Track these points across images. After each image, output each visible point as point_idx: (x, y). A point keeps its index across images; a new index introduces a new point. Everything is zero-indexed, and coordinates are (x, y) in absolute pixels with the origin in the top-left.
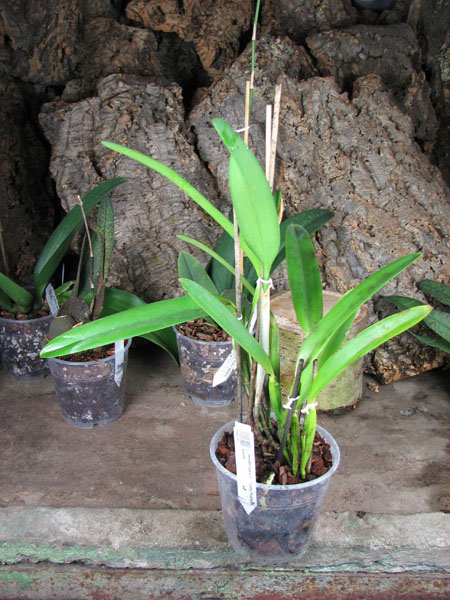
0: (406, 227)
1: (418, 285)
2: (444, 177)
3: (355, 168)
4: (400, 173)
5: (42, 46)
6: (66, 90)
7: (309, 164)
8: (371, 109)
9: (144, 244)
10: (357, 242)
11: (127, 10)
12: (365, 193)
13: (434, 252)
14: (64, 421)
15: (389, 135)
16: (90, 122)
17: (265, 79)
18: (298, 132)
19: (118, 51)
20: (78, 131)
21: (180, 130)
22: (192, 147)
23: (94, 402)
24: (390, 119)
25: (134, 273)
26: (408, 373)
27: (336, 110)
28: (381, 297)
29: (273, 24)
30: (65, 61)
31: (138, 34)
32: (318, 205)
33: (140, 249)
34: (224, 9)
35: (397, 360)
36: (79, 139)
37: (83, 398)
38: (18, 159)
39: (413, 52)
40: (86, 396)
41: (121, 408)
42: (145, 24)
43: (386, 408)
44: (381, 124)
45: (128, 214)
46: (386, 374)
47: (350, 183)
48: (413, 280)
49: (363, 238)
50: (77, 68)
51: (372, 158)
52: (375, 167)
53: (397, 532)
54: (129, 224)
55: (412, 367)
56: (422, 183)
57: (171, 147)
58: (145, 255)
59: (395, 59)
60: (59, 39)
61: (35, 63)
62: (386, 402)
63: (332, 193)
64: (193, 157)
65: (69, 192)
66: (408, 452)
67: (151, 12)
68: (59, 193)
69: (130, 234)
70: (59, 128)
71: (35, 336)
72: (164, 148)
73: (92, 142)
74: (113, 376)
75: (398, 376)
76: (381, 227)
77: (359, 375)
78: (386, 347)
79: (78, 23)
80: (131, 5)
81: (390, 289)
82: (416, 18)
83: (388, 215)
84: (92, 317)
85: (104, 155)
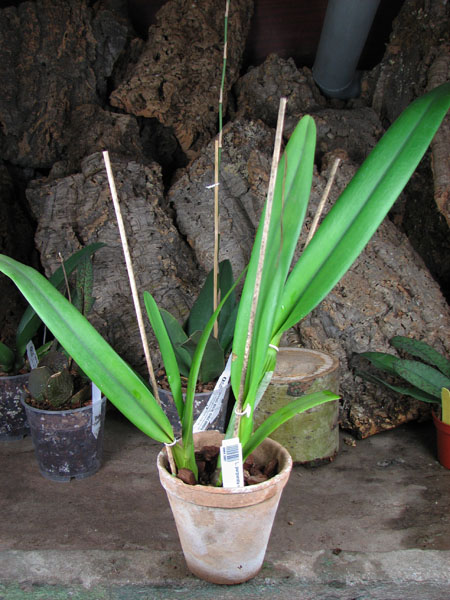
0: (377, 288)
1: (390, 342)
2: (411, 241)
5: (31, 131)
6: (52, 171)
8: (339, 180)
9: (124, 308)
10: (330, 303)
11: (111, 97)
13: (404, 310)
14: (40, 475)
16: (74, 196)
17: (239, 156)
19: (102, 134)
20: (62, 205)
21: (160, 204)
22: (171, 220)
23: (72, 453)
25: (114, 336)
26: (384, 425)
28: (354, 354)
29: (247, 109)
30: (53, 145)
31: (121, 119)
33: (119, 312)
34: (202, 97)
35: (372, 413)
36: (63, 212)
37: (61, 449)
38: (5, 234)
39: (377, 132)
40: (63, 447)
41: (98, 462)
42: (128, 111)
43: (363, 461)
45: (108, 280)
46: (362, 428)
48: (385, 338)
49: (335, 299)
50: (63, 151)
53: (374, 567)
54: (110, 290)
55: (388, 420)
56: (391, 247)
57: (151, 219)
58: (124, 318)
59: (361, 138)
60: (47, 125)
61: (24, 146)
62: (362, 455)
64: (171, 229)
65: (53, 261)
66: (386, 499)
67: (133, 99)
68: (43, 263)
69: (111, 300)
70: (45, 202)
71: (15, 393)
72: (144, 221)
73: (75, 214)
74: (91, 427)
75: (373, 430)
76: (352, 288)
77: (335, 426)
78: (361, 402)
79: (66, 110)
80: (114, 93)
81: (363, 345)
82: (380, 105)
83: (358, 277)
84: (69, 368)
85: (87, 225)
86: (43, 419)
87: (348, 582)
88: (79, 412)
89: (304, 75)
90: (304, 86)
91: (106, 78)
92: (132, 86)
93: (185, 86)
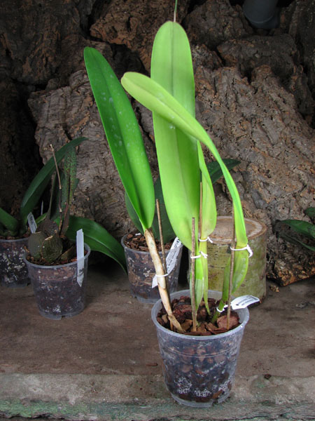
0: (294, 171)
1: (305, 212)
3: (254, 129)
4: (287, 133)
5: (32, 56)
6: (48, 86)
7: (221, 128)
8: (265, 89)
9: (102, 187)
10: (258, 182)
11: (91, 29)
12: (263, 147)
14: (39, 314)
15: (279, 107)
16: (64, 104)
18: (213, 106)
20: (55, 110)
24: (279, 96)
25: (94, 209)
26: (300, 276)
27: (240, 90)
28: (278, 221)
29: (194, 37)
30: (48, 66)
31: (99, 46)
32: (229, 156)
33: (99, 191)
35: (291, 267)
36: (56, 115)
37: (54, 295)
38: (13, 134)
39: (293, 53)
40: (55, 293)
41: (82, 304)
42: (104, 39)
43: (285, 303)
44: (272, 99)
45: (90, 166)
46: (283, 278)
47: (251, 140)
48: (301, 209)
49: (263, 179)
50: (56, 71)
51: (267, 123)
52: (269, 129)
53: (297, 390)
54: (91, 174)
55: (303, 272)
56: (304, 140)
58: (102, 195)
59: (281, 57)
60: (44, 51)
61: (27, 68)
62: (284, 299)
63: (238, 147)
65: (48, 152)
66: (303, 334)
67: (108, 30)
68: (41, 154)
69: (92, 181)
70: (42, 108)
71: (20, 252)
73: (65, 117)
74: (76, 278)
75: (292, 279)
76: (275, 171)
77: (263, 277)
78: (283, 258)
79: (57, 40)
80: (93, 26)
81: (284, 215)
82: (294, 32)
83: (280, 162)
84: (60, 233)
85: (73, 125)
86: (40, 272)
87: (277, 402)
88: (67, 267)
89: (236, 10)
90: (237, 19)
91: (87, 16)
92: (107, 20)
93: (146, 21)
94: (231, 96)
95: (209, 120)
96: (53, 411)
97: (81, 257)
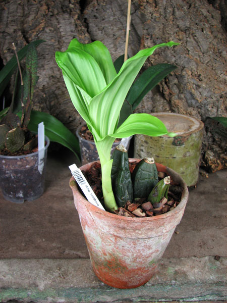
0: (221, 76)
3: (188, 39)
4: (215, 44)
7: (160, 37)
8: (197, 5)
9: (57, 86)
10: (191, 85)
12: (195, 55)
14: (4, 199)
15: (208, 21)
16: (21, 11)
18: (153, 17)
20: (14, 16)
21: (78, 19)
22: (86, 29)
23: (24, 184)
24: (208, 12)
25: (50, 104)
27: (177, 4)
28: (208, 118)
32: (166, 62)
33: (54, 88)
35: (219, 157)
36: (14, 21)
37: (17, 182)
40: (18, 180)
41: (42, 189)
43: (215, 187)
44: (203, 14)
45: (46, 67)
46: (213, 166)
47: (186, 49)
49: (195, 82)
51: (198, 34)
52: (200, 40)
54: (47, 73)
57: (73, 28)
58: (57, 92)
62: (214, 183)
63: (175, 54)
64: (86, 35)
65: (8, 54)
69: (47, 80)
70: (2, 14)
72: (68, 28)
73: (23, 23)
74: (37, 167)
75: (220, 167)
76: (205, 75)
78: (212, 149)
81: (213, 113)
83: (209, 68)
84: (22, 126)
85: (31, 30)
86: (4, 162)
88: (29, 157)
94: (170, 10)
95: (149, 30)
96: (23, 295)
97: (42, 148)
